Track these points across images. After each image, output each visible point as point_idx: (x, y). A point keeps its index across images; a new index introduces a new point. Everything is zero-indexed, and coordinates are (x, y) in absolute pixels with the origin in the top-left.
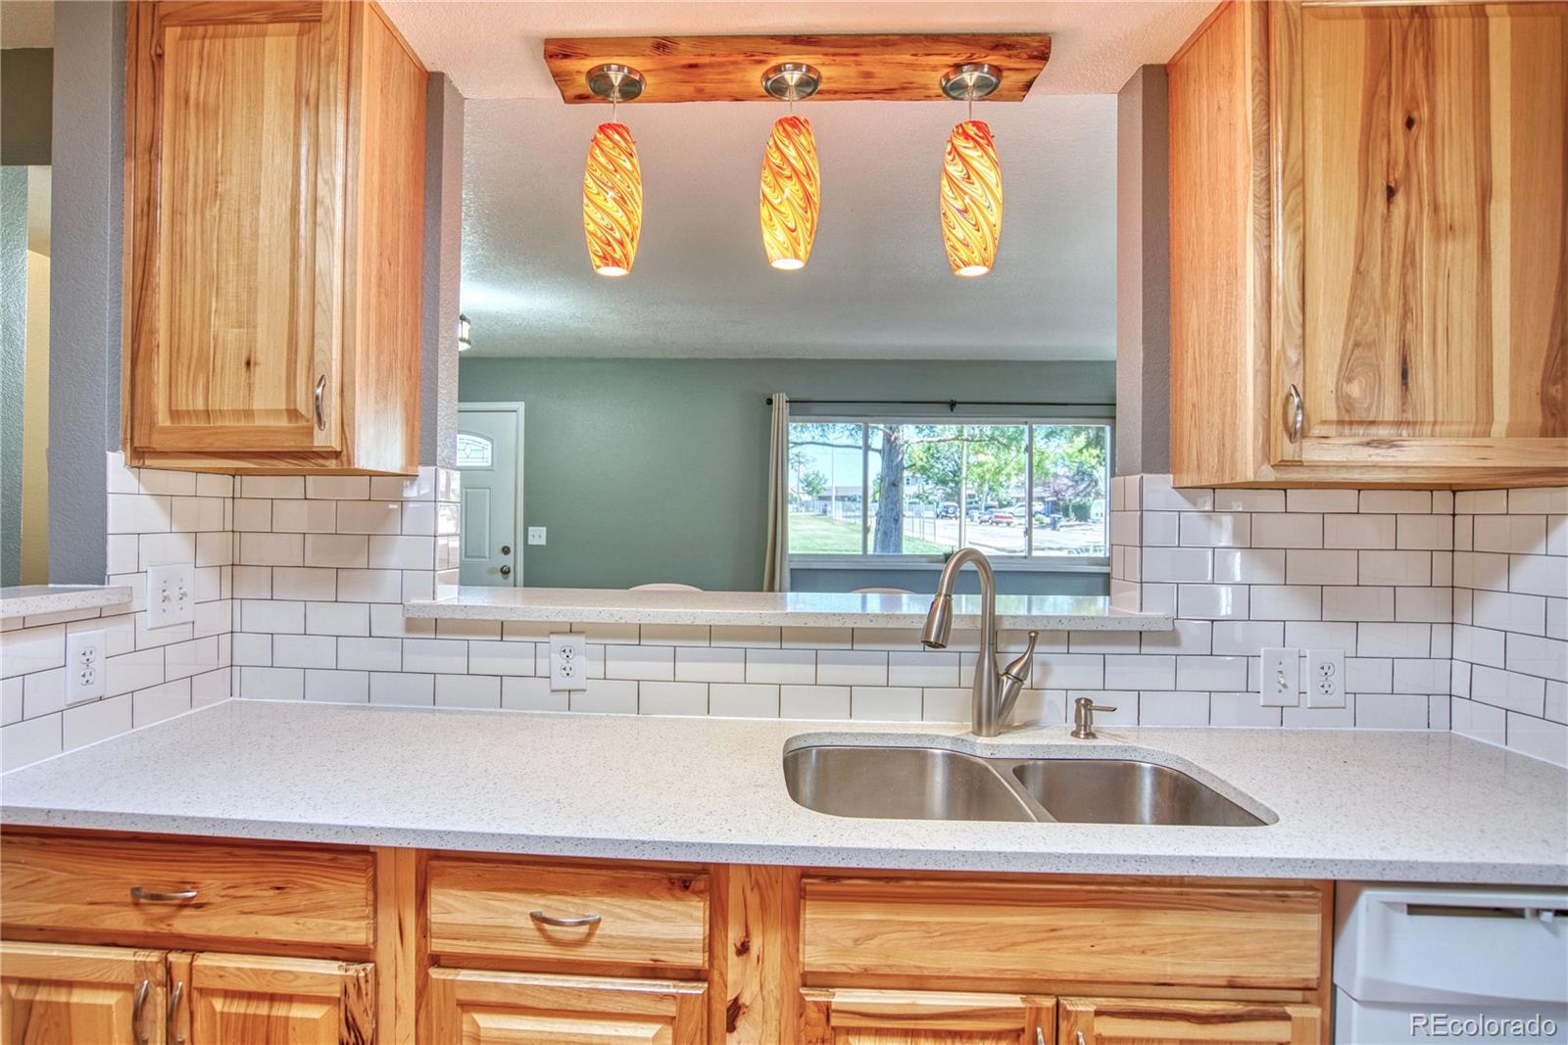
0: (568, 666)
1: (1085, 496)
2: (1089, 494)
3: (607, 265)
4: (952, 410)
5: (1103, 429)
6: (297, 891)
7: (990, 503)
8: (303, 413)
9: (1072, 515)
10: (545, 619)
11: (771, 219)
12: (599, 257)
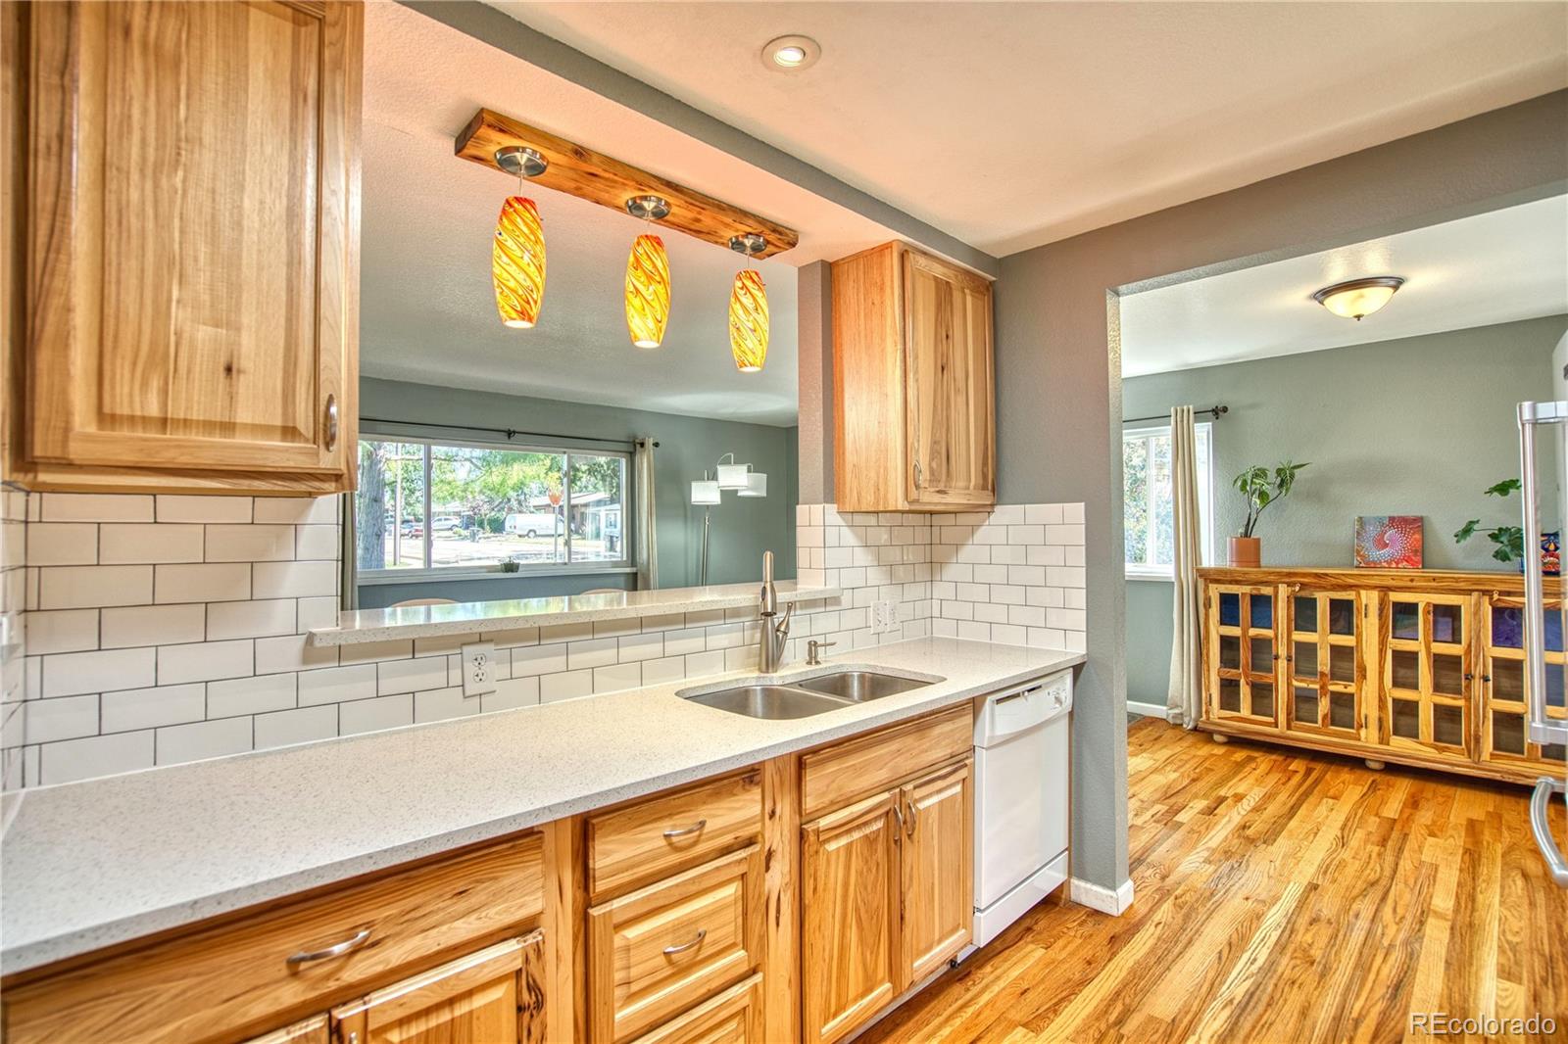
0: (480, 672)
1: (499, 511)
2: (503, 509)
3: (524, 319)
4: (509, 437)
5: (619, 461)
6: (479, 888)
7: (407, 517)
8: (302, 431)
9: (487, 528)
10: (469, 631)
11: (644, 309)
12: (516, 311)
